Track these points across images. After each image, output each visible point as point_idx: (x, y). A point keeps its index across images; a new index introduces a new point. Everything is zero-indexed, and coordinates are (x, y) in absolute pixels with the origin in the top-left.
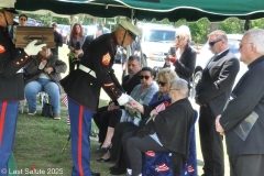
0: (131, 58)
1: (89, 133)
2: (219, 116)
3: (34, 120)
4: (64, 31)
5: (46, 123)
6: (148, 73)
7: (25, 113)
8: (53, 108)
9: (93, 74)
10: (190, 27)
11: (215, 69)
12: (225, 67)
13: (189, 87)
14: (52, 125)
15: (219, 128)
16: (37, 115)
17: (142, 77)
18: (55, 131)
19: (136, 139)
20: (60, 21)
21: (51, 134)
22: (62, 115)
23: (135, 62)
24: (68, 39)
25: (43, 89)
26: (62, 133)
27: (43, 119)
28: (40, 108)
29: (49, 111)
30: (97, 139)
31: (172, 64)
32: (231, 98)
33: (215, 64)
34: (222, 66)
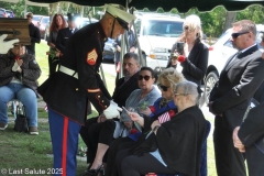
0: (127, 56)
1: (76, 152)
2: (238, 128)
4: (42, 23)
5: (20, 140)
6: (149, 73)
8: (29, 120)
10: (201, 16)
11: (236, 69)
13: (200, 92)
14: (27, 142)
15: (238, 144)
16: (9, 130)
18: (31, 149)
19: (134, 158)
20: (37, 11)
21: (27, 153)
22: (40, 129)
24: (48, 33)
25: (16, 97)
26: (39, 152)
27: (15, 134)
28: (12, 120)
29: (23, 124)
30: (85, 159)
31: (178, 63)
32: (253, 105)
34: (245, 67)
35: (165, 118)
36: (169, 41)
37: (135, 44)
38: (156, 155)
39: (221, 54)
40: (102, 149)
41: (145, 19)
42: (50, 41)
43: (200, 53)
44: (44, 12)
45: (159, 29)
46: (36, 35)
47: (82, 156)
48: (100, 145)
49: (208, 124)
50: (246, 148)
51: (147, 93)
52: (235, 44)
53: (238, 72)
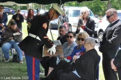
2: (113, 60)
3: (8, 65)
5: (15, 66)
7: (3, 61)
9: (38, 38)
11: (110, 31)
12: (116, 30)
14: (18, 67)
16: (10, 62)
17: (68, 37)
18: (20, 70)
19: (65, 74)
21: (18, 72)
23: (64, 29)
26: (24, 72)
27: (13, 64)
28: (11, 57)
29: (16, 59)
32: (120, 49)
33: (110, 29)
34: (114, 30)
47: (43, 72)
48: (50, 68)
49: (99, 57)
50: (117, 69)
53: (111, 32)
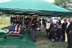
35: (56, 29)
36: (56, 21)
37: (52, 21)
38: (55, 34)
39: (62, 22)
40: (49, 33)
41: (53, 18)
42: (42, 21)
43: (60, 22)
44: (41, 17)
45: (55, 19)
46: (41, 20)
51: (54, 26)
52: (64, 20)
